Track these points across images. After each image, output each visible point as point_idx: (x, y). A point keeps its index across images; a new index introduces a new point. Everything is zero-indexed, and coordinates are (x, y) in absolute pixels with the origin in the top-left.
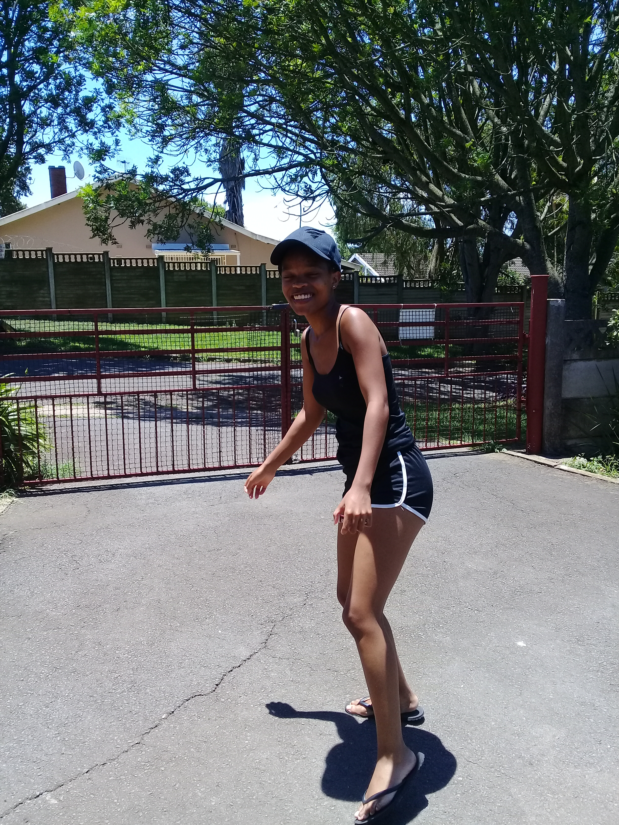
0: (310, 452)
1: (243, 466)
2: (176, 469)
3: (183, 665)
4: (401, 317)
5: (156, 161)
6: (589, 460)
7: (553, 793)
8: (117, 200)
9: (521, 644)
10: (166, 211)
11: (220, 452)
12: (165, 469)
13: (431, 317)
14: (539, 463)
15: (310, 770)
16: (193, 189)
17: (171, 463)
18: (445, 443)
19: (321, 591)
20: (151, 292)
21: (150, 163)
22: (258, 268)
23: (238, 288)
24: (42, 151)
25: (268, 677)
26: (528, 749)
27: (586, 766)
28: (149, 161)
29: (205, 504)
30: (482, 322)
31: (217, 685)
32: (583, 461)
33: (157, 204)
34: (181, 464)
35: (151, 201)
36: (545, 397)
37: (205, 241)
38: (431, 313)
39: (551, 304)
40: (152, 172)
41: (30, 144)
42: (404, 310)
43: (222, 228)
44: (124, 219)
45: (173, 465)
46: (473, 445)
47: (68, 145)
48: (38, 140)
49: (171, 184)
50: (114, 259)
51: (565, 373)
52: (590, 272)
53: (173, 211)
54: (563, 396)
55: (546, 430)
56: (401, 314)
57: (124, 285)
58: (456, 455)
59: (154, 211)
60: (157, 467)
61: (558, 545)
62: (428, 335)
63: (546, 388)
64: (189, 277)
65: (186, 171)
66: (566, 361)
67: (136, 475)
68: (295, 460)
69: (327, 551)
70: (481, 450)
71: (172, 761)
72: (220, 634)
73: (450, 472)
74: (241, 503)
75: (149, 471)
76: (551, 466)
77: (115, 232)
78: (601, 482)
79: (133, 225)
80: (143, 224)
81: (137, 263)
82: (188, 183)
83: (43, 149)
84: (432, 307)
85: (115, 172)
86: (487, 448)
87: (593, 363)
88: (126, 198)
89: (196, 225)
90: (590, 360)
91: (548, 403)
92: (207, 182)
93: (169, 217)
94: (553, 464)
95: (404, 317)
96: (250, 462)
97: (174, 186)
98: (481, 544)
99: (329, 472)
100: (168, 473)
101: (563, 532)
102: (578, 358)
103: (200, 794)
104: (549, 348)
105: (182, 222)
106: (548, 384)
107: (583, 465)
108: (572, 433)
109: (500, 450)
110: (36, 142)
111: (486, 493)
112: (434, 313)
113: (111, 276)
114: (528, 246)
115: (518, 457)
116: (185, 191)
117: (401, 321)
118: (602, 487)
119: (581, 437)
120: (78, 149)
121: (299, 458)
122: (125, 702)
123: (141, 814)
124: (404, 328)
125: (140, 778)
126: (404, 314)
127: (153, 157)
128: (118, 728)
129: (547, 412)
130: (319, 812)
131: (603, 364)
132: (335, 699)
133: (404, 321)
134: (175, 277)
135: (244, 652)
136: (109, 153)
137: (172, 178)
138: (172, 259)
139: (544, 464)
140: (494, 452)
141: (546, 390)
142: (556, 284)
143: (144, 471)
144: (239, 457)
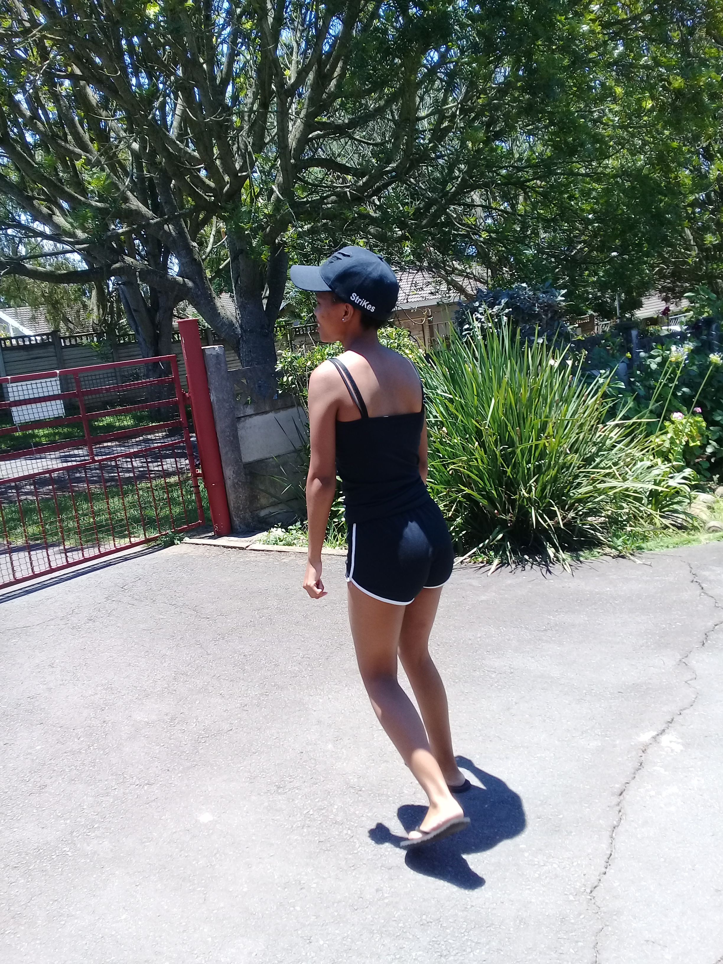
4: (11, 395)
6: (287, 531)
13: (55, 388)
14: (228, 547)
30: (126, 386)
32: (280, 532)
36: (223, 465)
38: (54, 383)
39: (208, 352)
42: (14, 385)
46: (147, 541)
51: (241, 433)
52: (265, 307)
54: (243, 461)
55: (232, 504)
56: (9, 390)
58: (126, 560)
61: (252, 654)
62: (56, 412)
63: (223, 455)
66: (239, 418)
70: (158, 545)
73: (116, 585)
76: (242, 549)
84: (54, 375)
86: (164, 542)
87: (271, 416)
90: (266, 413)
91: (229, 472)
94: (244, 545)
95: (16, 394)
98: (155, 682)
101: (257, 635)
102: (253, 412)
104: (216, 406)
106: (224, 451)
107: (279, 538)
108: (263, 501)
109: (181, 540)
111: (162, 605)
112: (58, 382)
114: (190, 284)
115: (203, 545)
117: (12, 399)
119: (273, 505)
124: (19, 408)
126: (15, 389)
129: (229, 483)
131: (282, 415)
133: (17, 398)
139: (235, 548)
140: (174, 544)
141: (223, 458)
142: (231, 324)
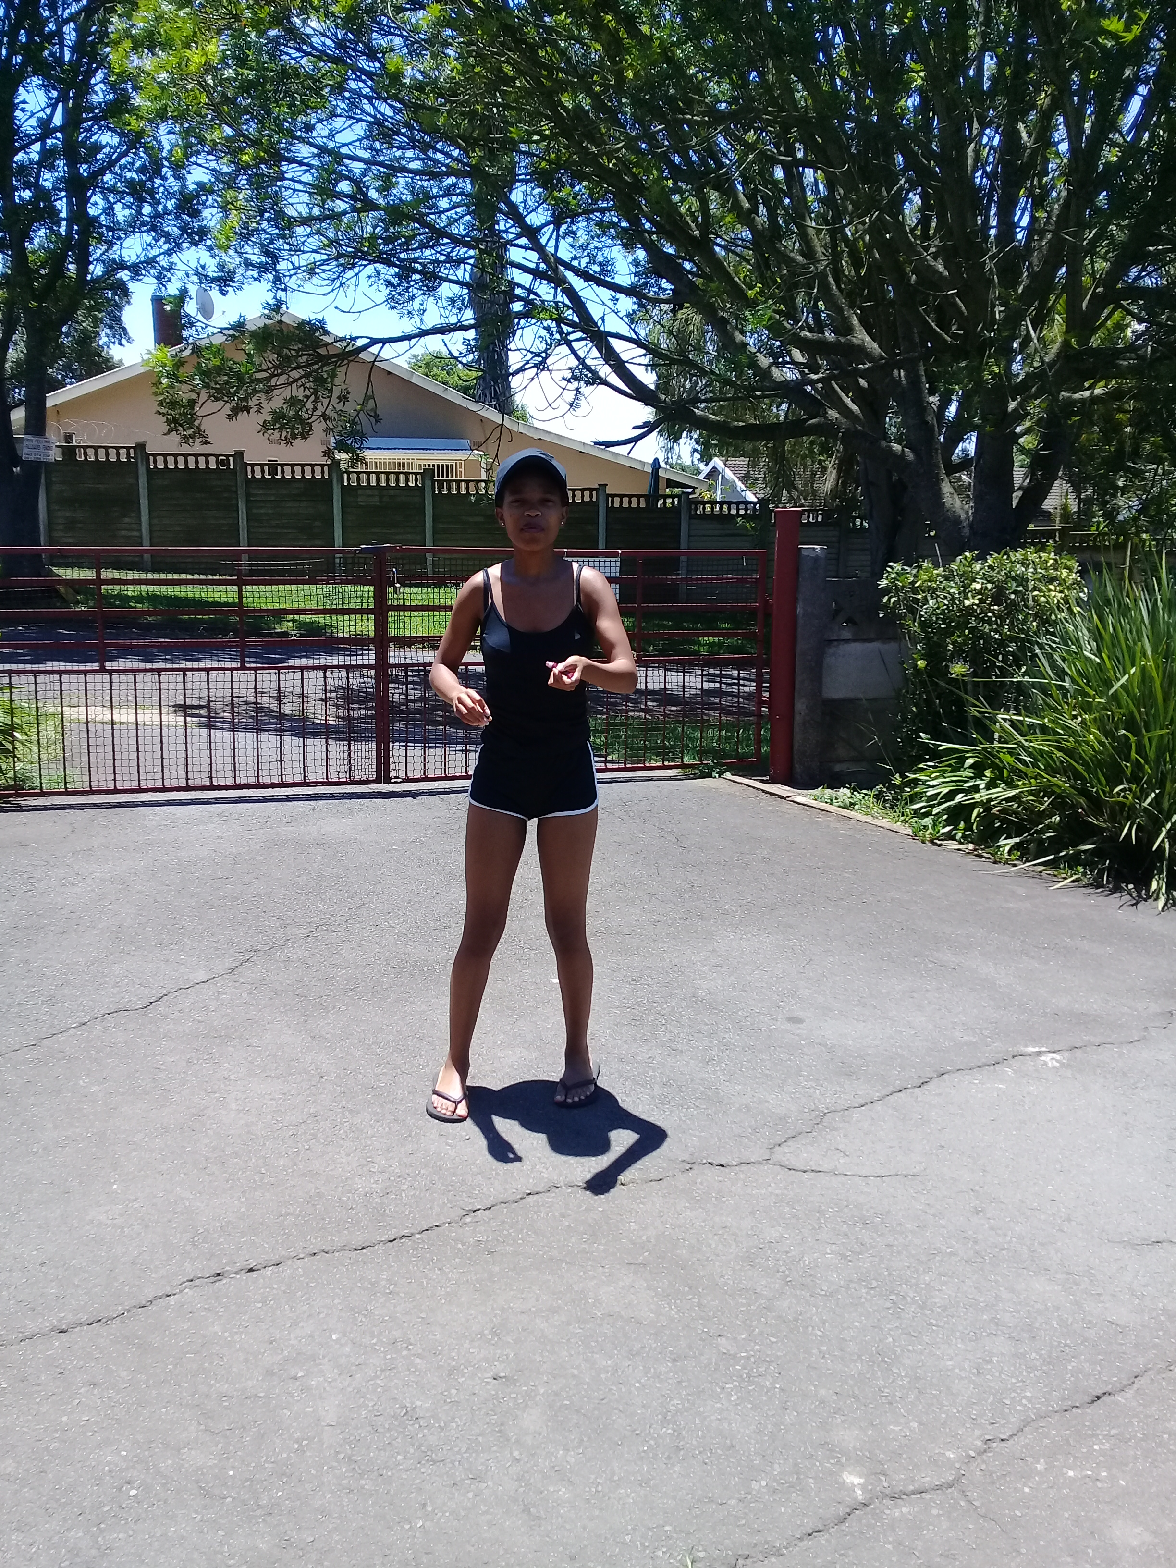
0: (420, 766)
1: (316, 784)
2: (215, 783)
5: (277, 306)
6: (854, 792)
11: (281, 761)
12: (198, 783)
14: (768, 793)
15: (216, 1072)
16: (337, 356)
17: (207, 774)
20: (317, 523)
21: (266, 312)
23: (471, 519)
24: (124, 275)
28: (265, 308)
30: (697, 579)
31: (151, 1003)
32: (846, 793)
33: (273, 381)
34: (223, 777)
36: (796, 695)
38: (613, 564)
39: (804, 553)
41: (103, 262)
44: (219, 404)
45: (211, 778)
47: (163, 268)
48: (116, 257)
50: (253, 465)
51: (829, 660)
52: (1015, 503)
54: (824, 696)
55: (796, 747)
57: (270, 511)
60: (187, 779)
63: (797, 682)
64: (385, 499)
65: (321, 326)
66: (830, 641)
67: (155, 790)
68: (396, 777)
70: (693, 773)
72: (181, 959)
73: (620, 800)
75: (174, 784)
76: (781, 797)
77: (207, 425)
78: (841, 818)
79: (233, 415)
80: (249, 413)
81: (293, 472)
82: (325, 345)
83: (126, 272)
84: (615, 555)
86: (701, 772)
87: (875, 646)
88: (219, 370)
89: (335, 415)
90: (871, 641)
91: (800, 706)
92: (359, 343)
93: (292, 402)
96: (326, 779)
97: (303, 350)
100: (203, 788)
102: (850, 637)
104: (801, 622)
105: (315, 410)
106: (800, 678)
107: (836, 798)
108: (842, 751)
110: (114, 260)
112: (618, 564)
113: (248, 495)
114: (910, 455)
116: (322, 358)
118: (833, 825)
119: (851, 760)
120: (180, 274)
121: (402, 774)
127: (271, 302)
129: (798, 719)
132: (286, 1019)
134: (360, 499)
139: (774, 795)
140: (710, 777)
141: (797, 687)
142: (959, 519)
143: (167, 785)
144: (310, 769)
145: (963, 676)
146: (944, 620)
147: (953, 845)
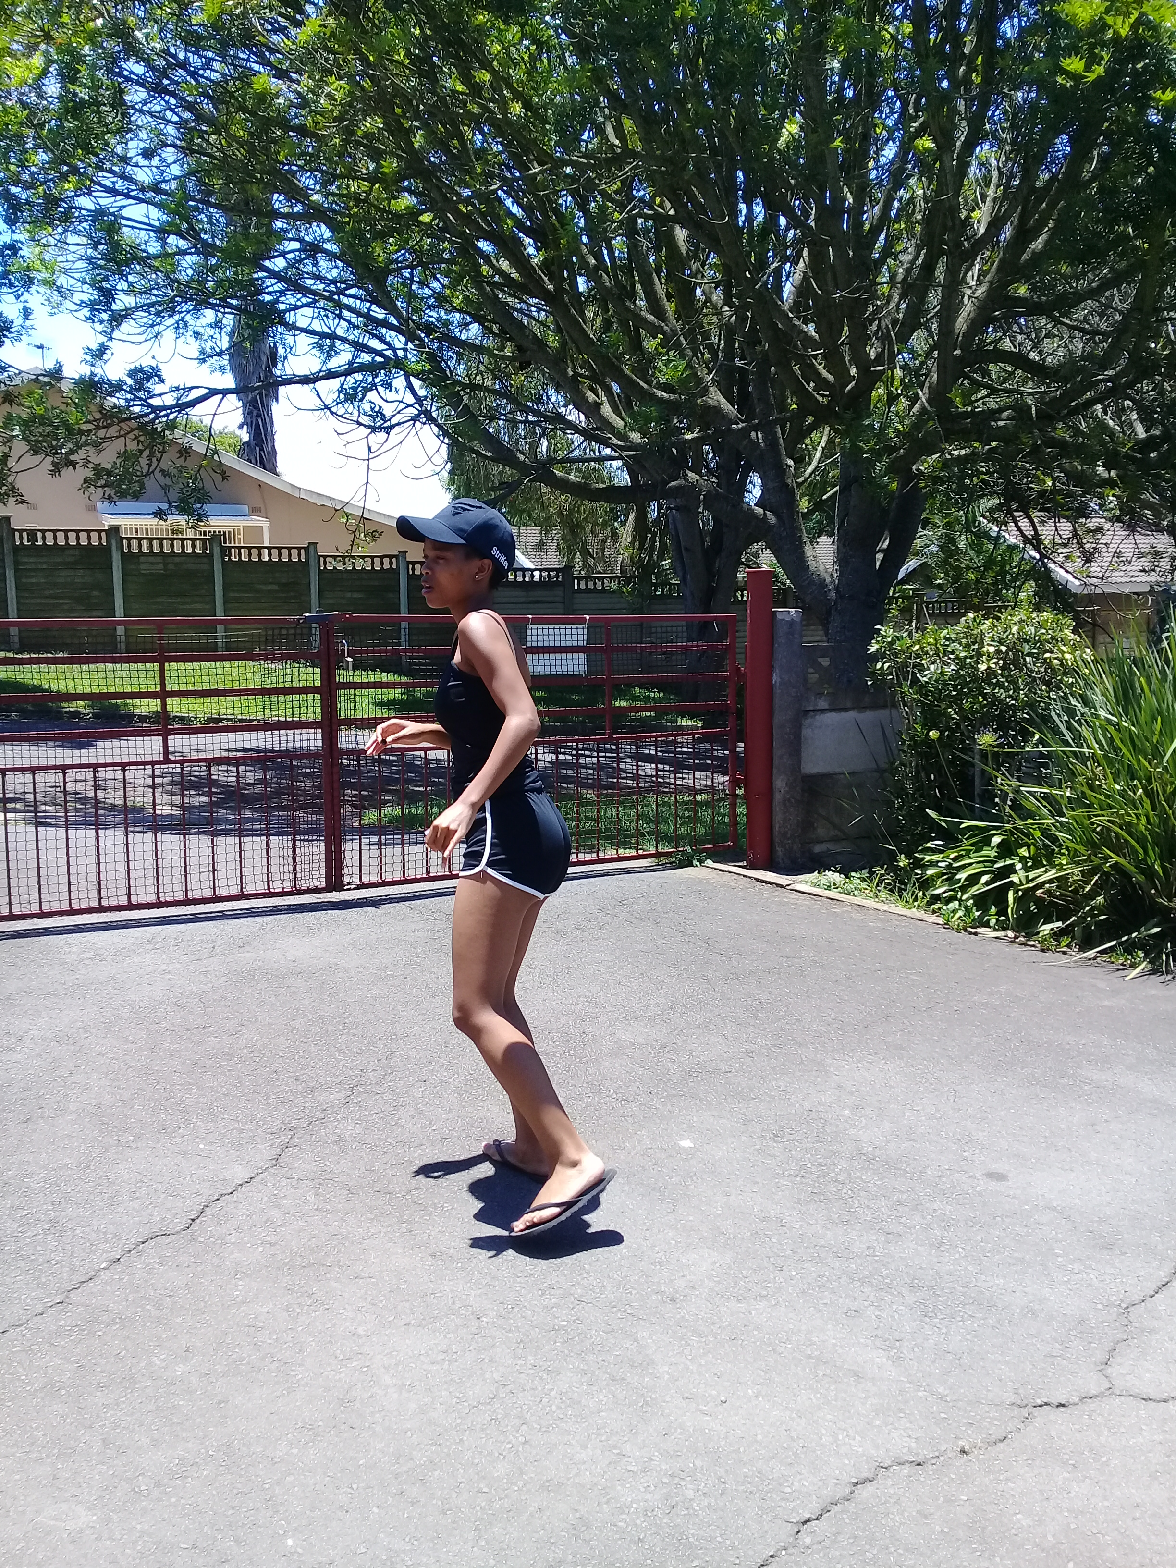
0: (375, 869)
1: (256, 896)
2: (134, 901)
3: (138, 1194)
4: (528, 638)
5: (100, 353)
6: (847, 877)
7: (700, 1336)
8: (26, 424)
9: (686, 1144)
10: (119, 445)
11: (214, 870)
12: (113, 902)
13: (580, 637)
14: (762, 881)
15: (335, 1324)
16: (171, 407)
17: (124, 891)
18: (612, 853)
19: (377, 1083)
20: (95, 593)
21: (88, 358)
22: (303, 551)
23: (264, 588)
25: (278, 1206)
26: (672, 1281)
27: (755, 1299)
28: (87, 353)
29: (185, 958)
30: (667, 647)
31: (193, 1220)
32: (837, 877)
33: (101, 433)
34: (144, 893)
35: (90, 427)
36: (775, 771)
37: (192, 500)
38: (580, 631)
39: (779, 616)
40: (93, 374)
42: (535, 626)
43: (224, 479)
44: (39, 458)
45: (129, 895)
46: (658, 855)
49: (129, 396)
50: (21, 531)
51: (806, 732)
52: (878, 564)
53: (133, 446)
54: (803, 771)
55: (777, 828)
56: (528, 632)
57: (42, 581)
58: (628, 872)
59: (96, 445)
60: (100, 899)
61: (770, 1003)
62: (576, 668)
63: (776, 757)
64: (171, 567)
65: (155, 374)
66: (807, 712)
67: (62, 913)
68: (349, 884)
69: (393, 1024)
70: (670, 863)
71: (115, 1323)
72: (202, 1150)
73: (613, 897)
74: (248, 955)
75: (85, 905)
76: (781, 886)
77: (22, 483)
78: (858, 908)
79: (56, 470)
80: (75, 468)
81: (67, 538)
82: (160, 395)
84: (582, 621)
85: (21, 372)
86: (680, 860)
87: (852, 714)
88: (43, 420)
89: (175, 471)
90: (846, 710)
91: (780, 783)
92: (194, 394)
93: (124, 455)
94: (784, 883)
95: (534, 638)
96: (269, 889)
97: (134, 400)
98: (647, 1006)
99: (407, 903)
100: (119, 908)
102: (827, 707)
103: (158, 1363)
104: (777, 691)
105: (150, 465)
106: (779, 751)
107: (835, 884)
108: (821, 832)
109: (701, 862)
111: (666, 929)
112: (585, 631)
113: (16, 563)
114: (772, 518)
115: (732, 873)
116: (154, 409)
117: (528, 644)
118: (856, 916)
119: (835, 840)
121: (356, 880)
122: (39, 1248)
123: (63, 1392)
124: (535, 656)
125: (63, 1347)
126: (535, 632)
127: (94, 347)
128: (27, 1284)
129: (778, 797)
130: (343, 1375)
131: (868, 716)
132: (384, 1230)
133: (535, 644)
134: (142, 567)
135: (241, 1174)
136: (11, 332)
137: (131, 386)
138: (136, 532)
139: (771, 883)
140: (692, 865)
141: (776, 761)
142: (822, 584)
143: (75, 906)
144: (248, 879)
145: (994, 747)
146: (955, 687)
147: (989, 933)
